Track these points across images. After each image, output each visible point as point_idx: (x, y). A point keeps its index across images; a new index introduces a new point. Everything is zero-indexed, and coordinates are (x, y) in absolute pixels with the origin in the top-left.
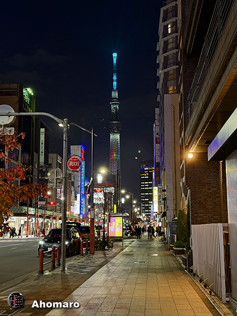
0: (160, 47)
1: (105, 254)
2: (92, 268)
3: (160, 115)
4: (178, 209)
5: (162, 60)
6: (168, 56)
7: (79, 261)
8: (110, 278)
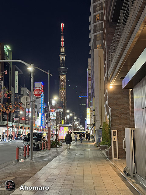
0: (91, 19)
1: (57, 150)
2: (50, 158)
3: (91, 63)
4: (103, 122)
5: (93, 28)
6: (96, 25)
7: (41, 154)
8: (60, 164)
